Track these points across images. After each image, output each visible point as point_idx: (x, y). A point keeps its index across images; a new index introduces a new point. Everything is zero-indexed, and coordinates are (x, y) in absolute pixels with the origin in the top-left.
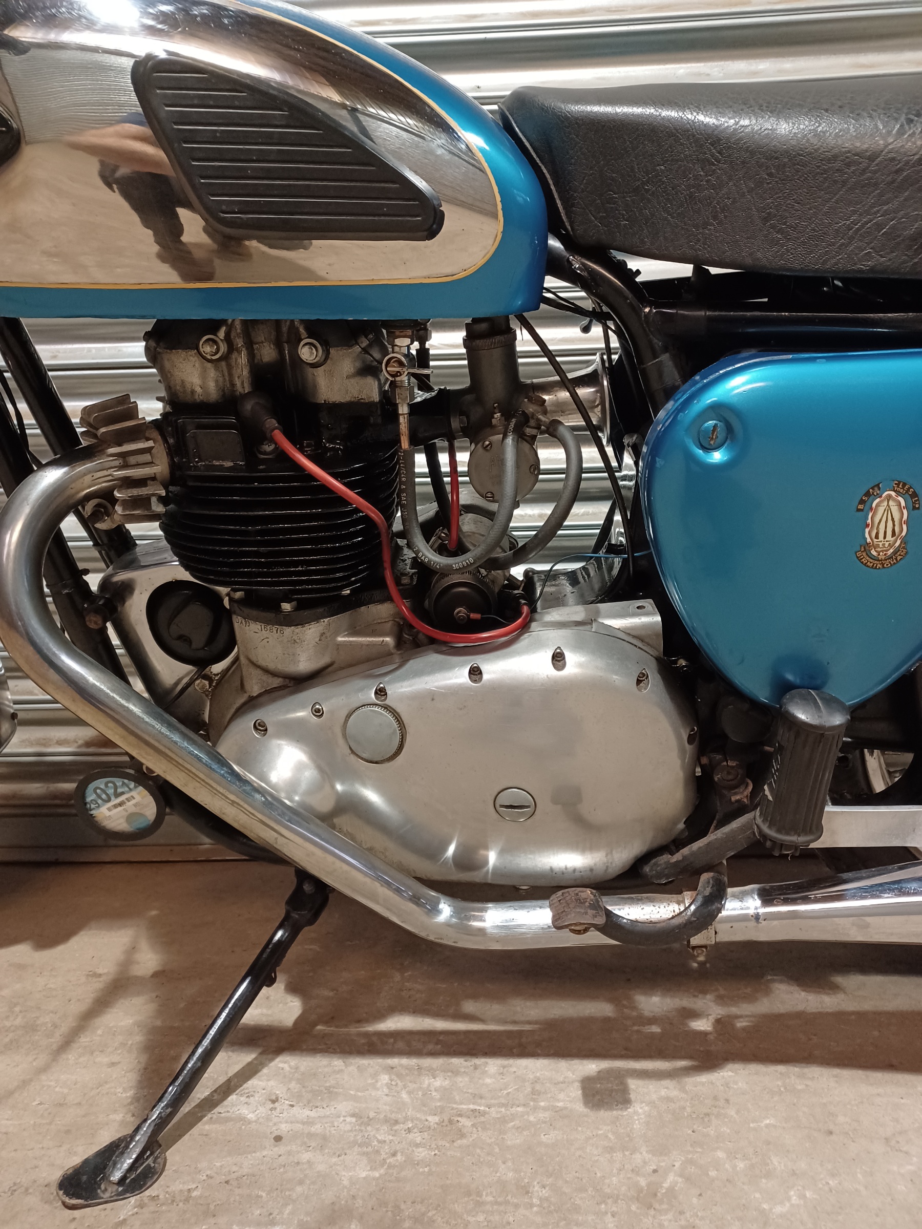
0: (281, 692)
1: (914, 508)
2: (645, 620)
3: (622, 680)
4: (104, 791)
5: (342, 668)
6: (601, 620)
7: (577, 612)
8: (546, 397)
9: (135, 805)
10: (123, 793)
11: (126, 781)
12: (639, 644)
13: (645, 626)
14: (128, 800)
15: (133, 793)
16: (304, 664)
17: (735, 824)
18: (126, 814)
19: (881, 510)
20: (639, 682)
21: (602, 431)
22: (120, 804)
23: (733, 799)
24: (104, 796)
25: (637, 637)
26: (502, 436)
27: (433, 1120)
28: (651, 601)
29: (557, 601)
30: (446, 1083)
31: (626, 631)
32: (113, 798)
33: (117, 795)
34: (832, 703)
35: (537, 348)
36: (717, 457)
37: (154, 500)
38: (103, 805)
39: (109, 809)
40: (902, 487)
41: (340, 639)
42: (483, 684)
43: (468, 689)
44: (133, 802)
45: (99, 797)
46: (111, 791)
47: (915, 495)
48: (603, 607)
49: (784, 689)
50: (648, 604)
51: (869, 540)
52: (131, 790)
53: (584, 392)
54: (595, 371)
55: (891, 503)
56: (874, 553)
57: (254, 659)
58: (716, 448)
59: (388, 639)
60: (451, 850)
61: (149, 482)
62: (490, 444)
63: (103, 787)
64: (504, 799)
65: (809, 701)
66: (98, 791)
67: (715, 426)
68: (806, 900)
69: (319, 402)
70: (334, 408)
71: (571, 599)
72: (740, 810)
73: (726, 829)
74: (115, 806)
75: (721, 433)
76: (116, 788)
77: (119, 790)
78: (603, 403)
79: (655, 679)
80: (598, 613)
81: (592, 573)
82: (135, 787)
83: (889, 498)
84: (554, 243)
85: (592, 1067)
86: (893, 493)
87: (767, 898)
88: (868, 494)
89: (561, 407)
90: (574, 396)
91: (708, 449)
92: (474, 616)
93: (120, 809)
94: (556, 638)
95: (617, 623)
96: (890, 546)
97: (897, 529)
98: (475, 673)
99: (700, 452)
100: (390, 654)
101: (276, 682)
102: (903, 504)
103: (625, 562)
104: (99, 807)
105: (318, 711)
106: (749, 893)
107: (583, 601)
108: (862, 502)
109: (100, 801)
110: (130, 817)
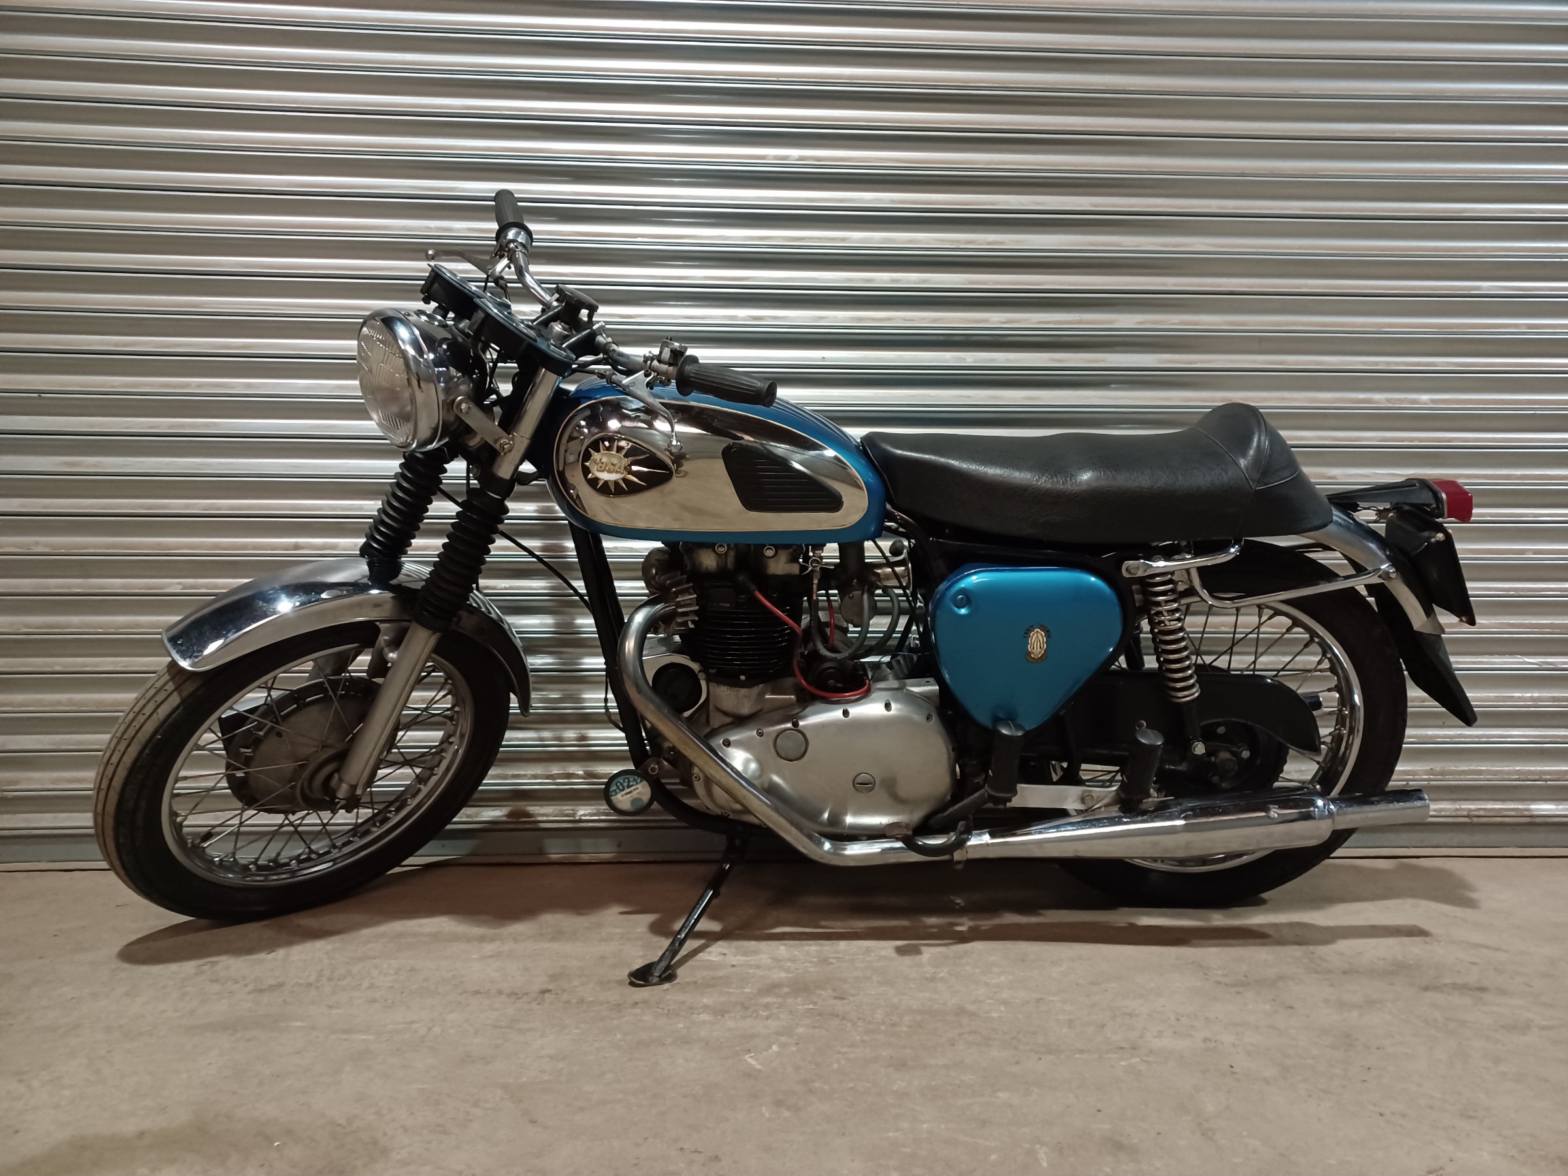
0: (730, 726)
1: (1049, 637)
2: (930, 688)
3: (918, 717)
4: (622, 784)
5: (766, 713)
6: (907, 688)
7: (893, 683)
8: (879, 571)
9: (638, 793)
10: (632, 786)
11: (636, 777)
12: (928, 700)
13: (930, 692)
14: (635, 790)
15: (639, 786)
16: (746, 710)
17: (976, 795)
18: (631, 799)
19: (1034, 637)
20: (928, 719)
21: (908, 589)
22: (629, 793)
23: (976, 781)
24: (621, 787)
25: (925, 697)
26: (861, 592)
27: (815, 960)
28: (933, 678)
29: (884, 679)
30: (818, 948)
31: (920, 693)
32: (626, 788)
33: (629, 787)
34: (1019, 727)
35: (881, 555)
36: (963, 611)
37: (689, 622)
38: (619, 793)
39: (622, 796)
40: (1043, 628)
41: (767, 697)
42: (850, 719)
43: (843, 721)
44: (637, 791)
45: (618, 787)
46: (626, 784)
47: (1048, 631)
48: (908, 681)
49: (997, 720)
50: (931, 680)
51: (1030, 650)
52: (637, 783)
53: (899, 569)
54: (904, 559)
55: (1039, 634)
56: (1033, 656)
57: (719, 706)
58: (963, 607)
59: (793, 697)
60: (826, 815)
61: (689, 613)
62: (853, 596)
63: (622, 781)
64: (859, 780)
65: (1007, 726)
66: (619, 784)
67: (962, 598)
68: (1015, 835)
69: (768, 573)
70: (775, 577)
71: (891, 677)
72: (979, 787)
73: (972, 797)
74: (627, 794)
75: (965, 601)
76: (629, 782)
77: (631, 784)
78: (909, 575)
79: (935, 718)
80: (905, 685)
81: (902, 662)
82: (641, 781)
83: (1037, 632)
84: (888, 506)
85: (899, 943)
86: (1039, 630)
87: (993, 836)
88: (1028, 630)
89: (887, 577)
90: (893, 570)
91: (959, 607)
92: (839, 685)
93: (629, 795)
94: (886, 695)
95: (916, 689)
96: (1040, 653)
97: (1042, 646)
98: (846, 713)
99: (956, 609)
100: (794, 705)
101: (728, 720)
102: (1043, 634)
103: (919, 657)
104: (616, 794)
105: (760, 733)
106: (984, 833)
107: (897, 678)
108: (1026, 633)
109: (618, 791)
110: (634, 801)
